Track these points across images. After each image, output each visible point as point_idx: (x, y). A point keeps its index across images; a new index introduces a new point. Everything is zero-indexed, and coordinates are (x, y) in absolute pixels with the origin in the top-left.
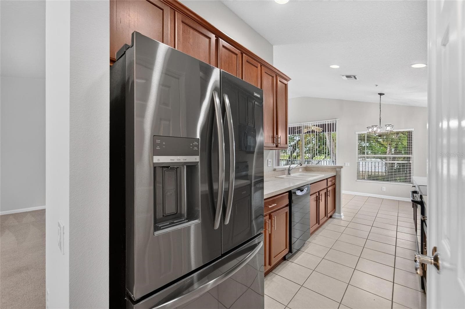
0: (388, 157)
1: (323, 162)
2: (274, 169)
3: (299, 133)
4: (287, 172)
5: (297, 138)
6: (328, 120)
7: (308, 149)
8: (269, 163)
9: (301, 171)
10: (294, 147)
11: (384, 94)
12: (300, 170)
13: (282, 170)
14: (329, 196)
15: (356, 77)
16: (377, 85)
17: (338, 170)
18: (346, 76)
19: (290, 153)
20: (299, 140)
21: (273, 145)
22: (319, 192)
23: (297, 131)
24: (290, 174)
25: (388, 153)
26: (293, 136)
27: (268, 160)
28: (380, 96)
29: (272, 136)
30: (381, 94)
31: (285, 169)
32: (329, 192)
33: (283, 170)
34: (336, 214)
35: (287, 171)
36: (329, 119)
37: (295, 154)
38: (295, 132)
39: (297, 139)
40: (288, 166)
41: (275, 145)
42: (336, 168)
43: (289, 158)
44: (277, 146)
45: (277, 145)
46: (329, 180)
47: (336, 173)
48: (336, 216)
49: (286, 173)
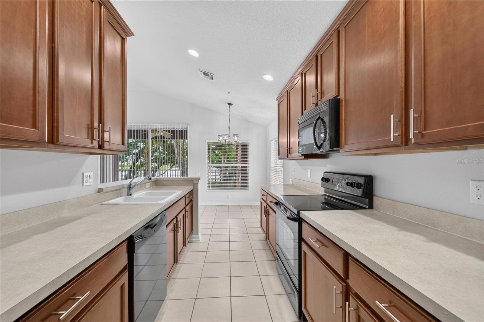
0: (222, 166)
1: (169, 171)
2: (99, 189)
3: (145, 138)
4: (125, 191)
5: (142, 145)
6: (179, 124)
7: (154, 158)
8: (85, 179)
9: (149, 187)
10: (138, 156)
11: (232, 105)
12: (148, 185)
13: (116, 190)
14: (188, 217)
15: (214, 77)
16: (229, 93)
17: (195, 182)
18: (203, 72)
19: (131, 163)
20: (144, 148)
21: (92, 143)
22: (176, 217)
23: (142, 135)
24: (131, 195)
25: (223, 162)
26: (137, 142)
27: (83, 174)
28: (229, 105)
29: (88, 125)
30: (230, 104)
31: (123, 187)
32: (188, 212)
33: (120, 189)
34: (194, 236)
35: (127, 189)
36: (181, 124)
37: (139, 163)
38: (140, 135)
39: (142, 147)
40: (129, 181)
41: (95, 144)
42: (193, 181)
43: (131, 168)
44: (101, 147)
45: (100, 143)
46: (187, 196)
47: (193, 186)
48: (193, 239)
49: (124, 194)
